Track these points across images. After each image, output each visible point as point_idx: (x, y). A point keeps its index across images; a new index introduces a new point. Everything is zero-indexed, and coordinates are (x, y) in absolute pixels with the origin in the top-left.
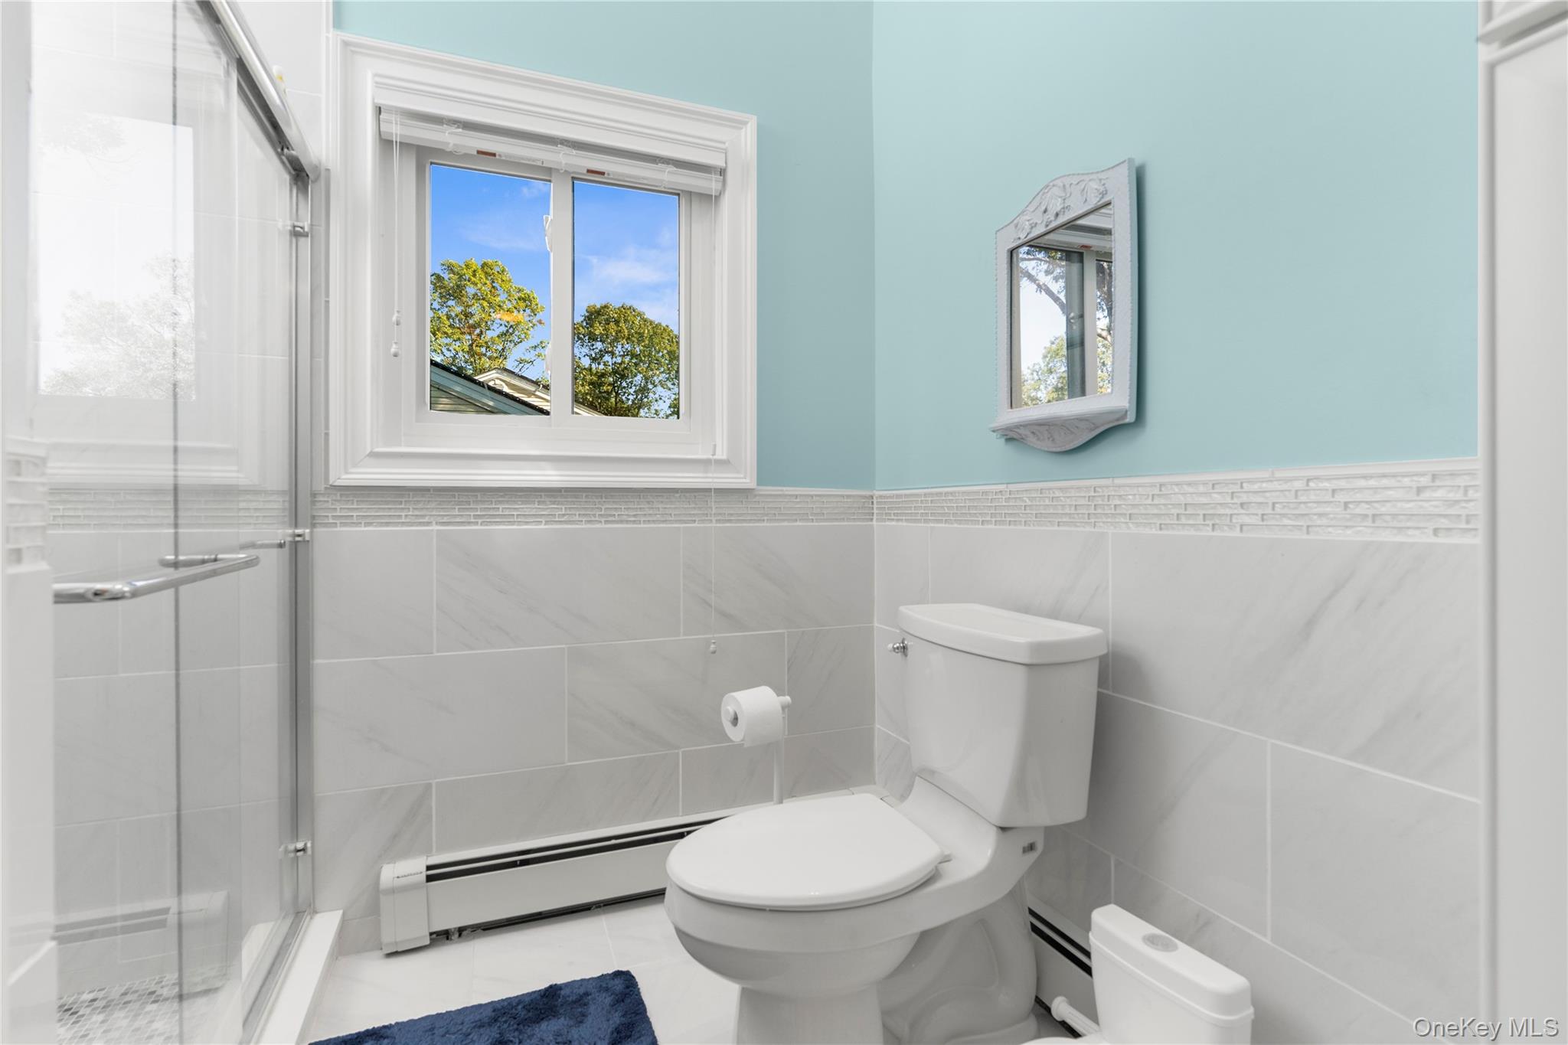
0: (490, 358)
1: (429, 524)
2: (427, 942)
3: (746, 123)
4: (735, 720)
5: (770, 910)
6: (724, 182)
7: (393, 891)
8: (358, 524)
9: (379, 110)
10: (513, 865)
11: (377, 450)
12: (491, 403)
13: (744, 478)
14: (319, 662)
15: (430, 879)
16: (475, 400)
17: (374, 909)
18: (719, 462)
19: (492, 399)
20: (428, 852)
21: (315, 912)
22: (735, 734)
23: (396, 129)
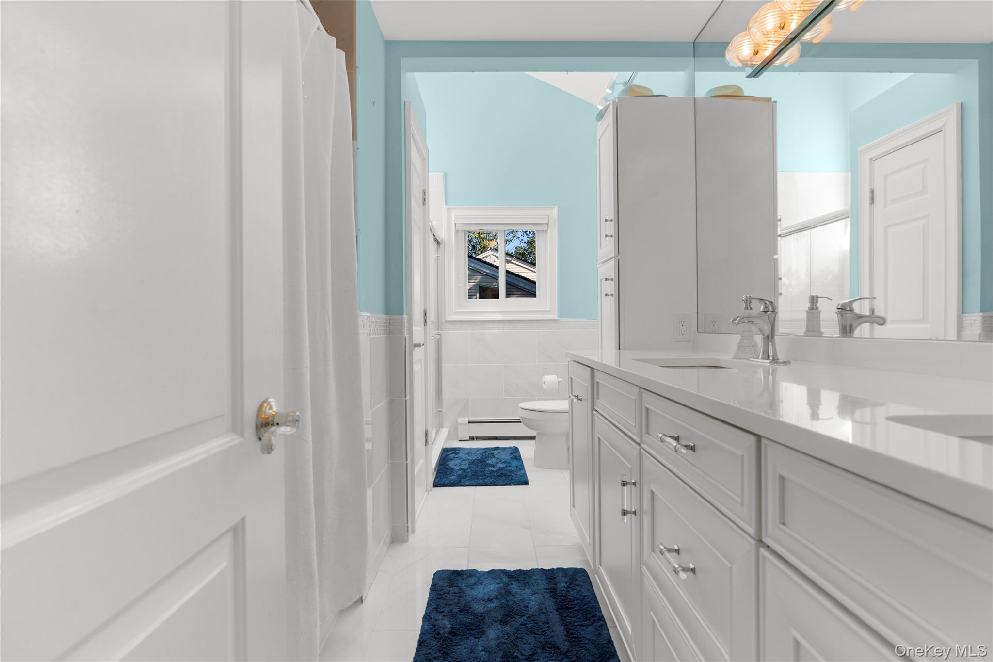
0: (489, 240)
1: (468, 330)
2: (468, 439)
3: (554, 207)
4: (545, 383)
5: (538, 411)
6: (548, 227)
7: (461, 424)
8: (451, 330)
9: (456, 224)
10: (490, 422)
11: (456, 311)
12: (488, 271)
13: (554, 316)
14: (443, 365)
15: (469, 423)
16: (481, 270)
17: (456, 429)
18: (547, 311)
19: (489, 269)
20: (468, 416)
21: (443, 428)
22: (545, 387)
23: (459, 228)
